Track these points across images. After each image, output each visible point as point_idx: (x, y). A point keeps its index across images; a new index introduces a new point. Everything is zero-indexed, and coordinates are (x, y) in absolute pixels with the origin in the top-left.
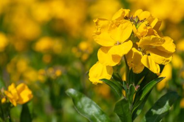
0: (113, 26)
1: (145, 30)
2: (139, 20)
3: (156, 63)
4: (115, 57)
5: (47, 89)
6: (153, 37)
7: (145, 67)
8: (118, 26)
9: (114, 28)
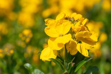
0: (58, 24)
1: (79, 27)
2: (74, 20)
3: (86, 49)
4: (59, 45)
5: (5, 62)
6: (85, 32)
7: (78, 51)
8: (61, 24)
9: (59, 25)
